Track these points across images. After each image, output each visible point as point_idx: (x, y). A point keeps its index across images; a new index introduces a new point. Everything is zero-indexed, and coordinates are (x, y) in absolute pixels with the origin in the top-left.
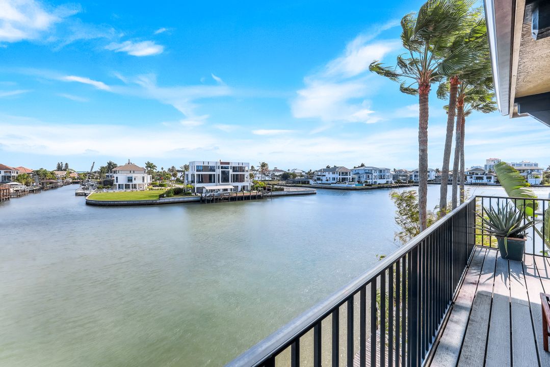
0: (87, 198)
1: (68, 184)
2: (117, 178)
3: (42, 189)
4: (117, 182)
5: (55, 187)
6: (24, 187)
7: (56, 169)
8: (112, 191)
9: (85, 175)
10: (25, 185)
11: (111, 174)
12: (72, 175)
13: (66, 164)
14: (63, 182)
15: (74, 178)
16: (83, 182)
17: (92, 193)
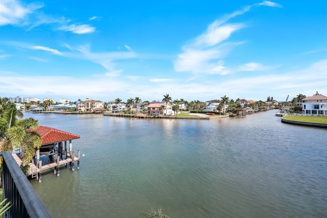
0: (282, 118)
1: (273, 109)
2: (305, 106)
3: (259, 111)
4: (305, 108)
5: (265, 110)
6: (252, 110)
7: (266, 100)
8: (300, 115)
9: (283, 103)
10: (252, 109)
11: (301, 103)
12: (275, 104)
13: (272, 98)
14: (270, 108)
15: (276, 106)
16: (281, 108)
17: (286, 115)
